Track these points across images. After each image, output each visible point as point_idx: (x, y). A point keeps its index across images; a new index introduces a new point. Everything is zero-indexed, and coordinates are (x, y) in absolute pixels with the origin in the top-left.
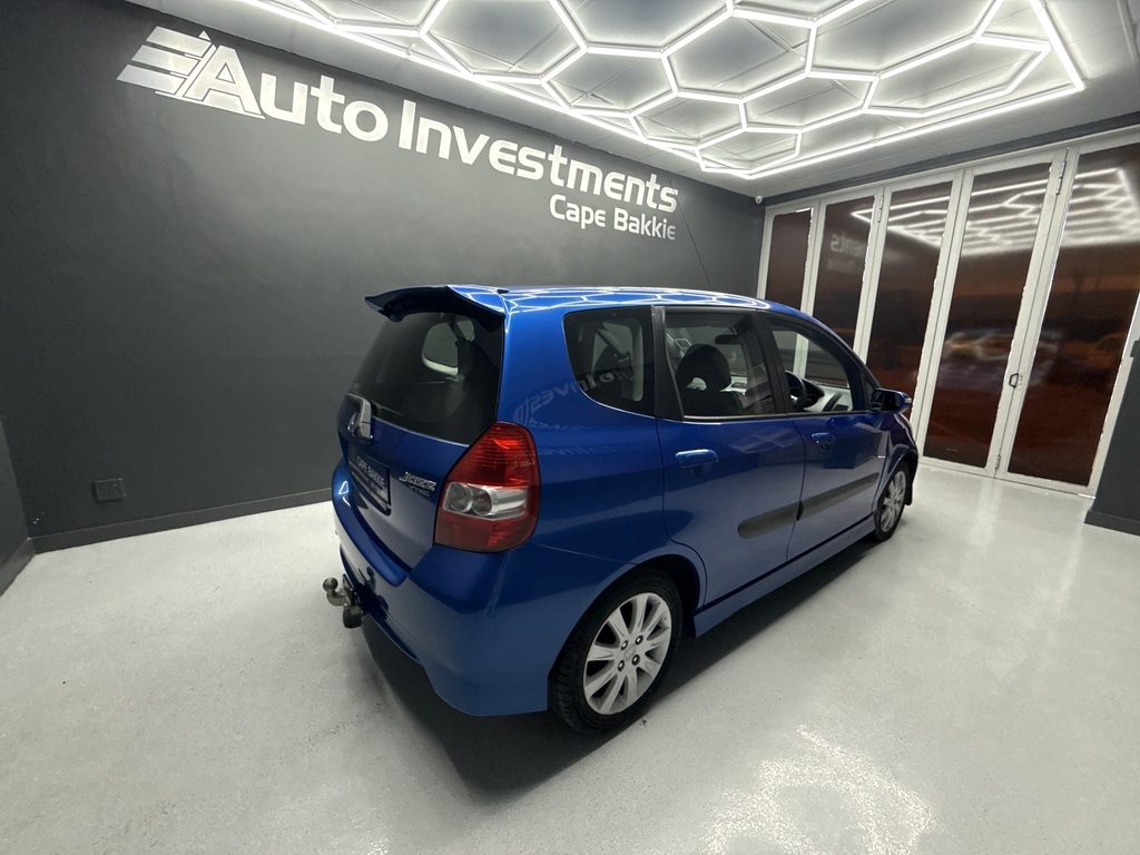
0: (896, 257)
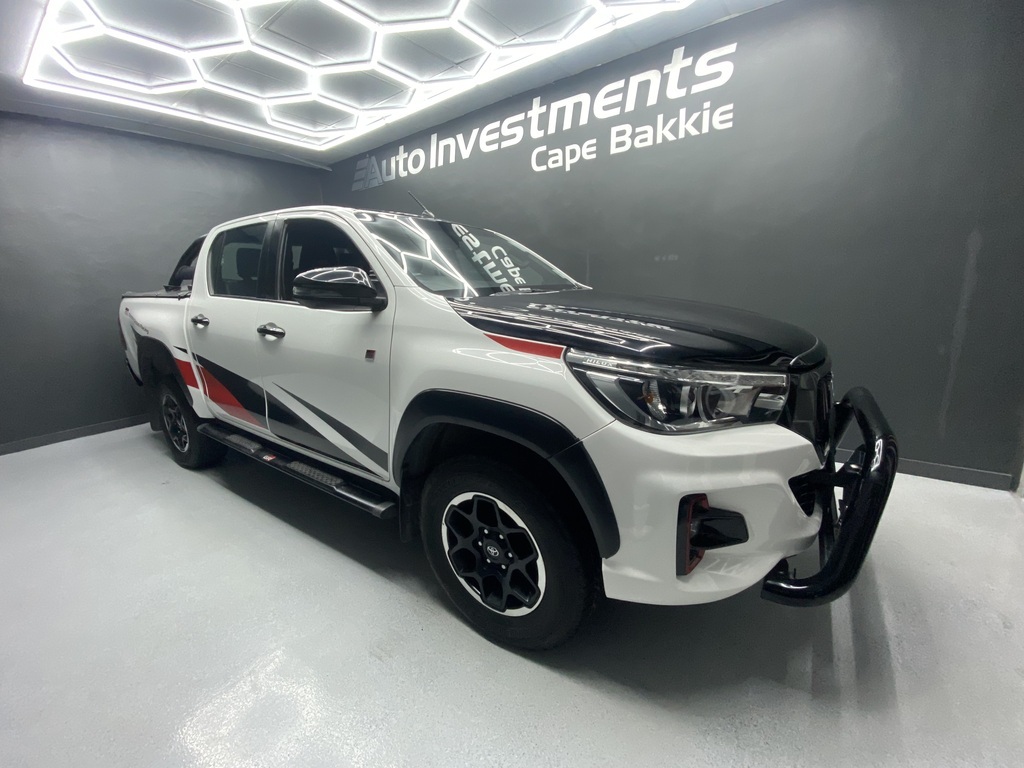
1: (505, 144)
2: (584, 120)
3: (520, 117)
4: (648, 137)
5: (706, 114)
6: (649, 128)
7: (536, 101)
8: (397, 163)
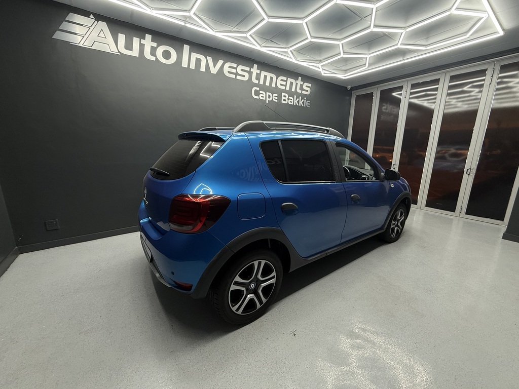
0: (413, 113)
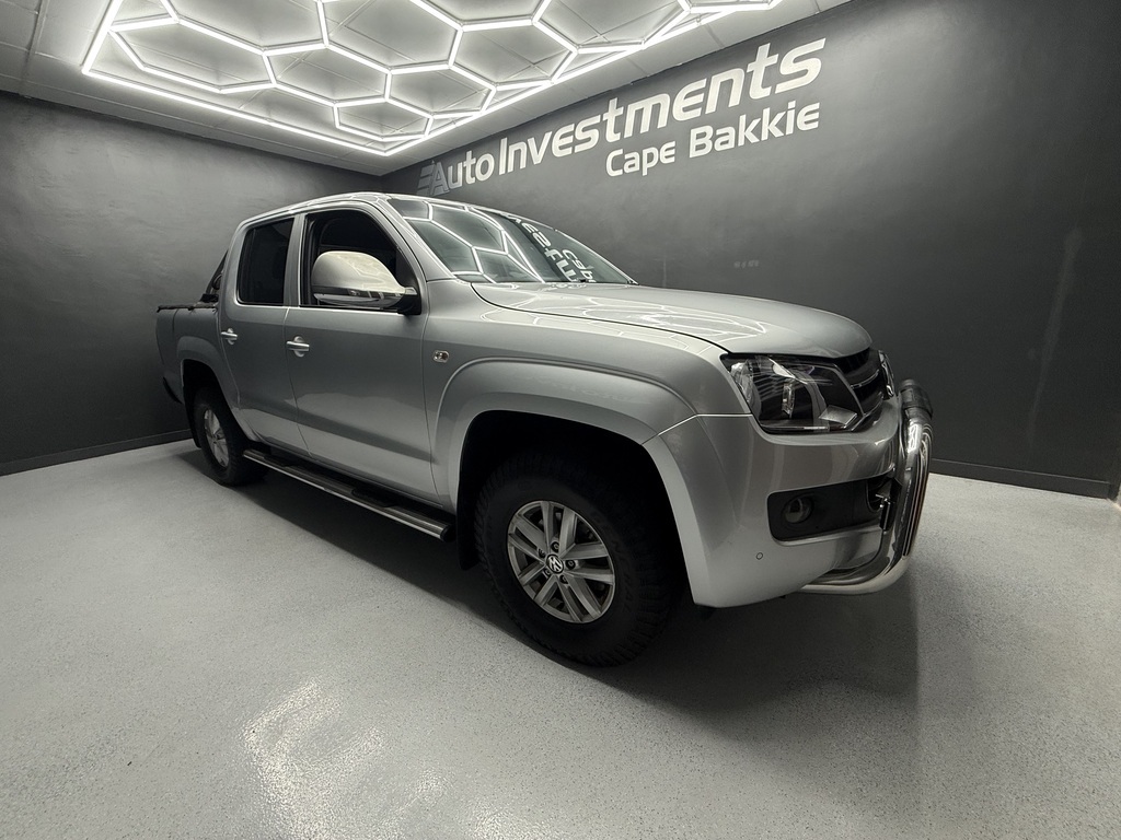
1: (578, 149)
2: (662, 122)
3: (597, 120)
4: (729, 138)
5: (791, 114)
6: (731, 130)
7: (613, 103)
8: (464, 169)
